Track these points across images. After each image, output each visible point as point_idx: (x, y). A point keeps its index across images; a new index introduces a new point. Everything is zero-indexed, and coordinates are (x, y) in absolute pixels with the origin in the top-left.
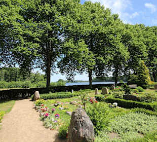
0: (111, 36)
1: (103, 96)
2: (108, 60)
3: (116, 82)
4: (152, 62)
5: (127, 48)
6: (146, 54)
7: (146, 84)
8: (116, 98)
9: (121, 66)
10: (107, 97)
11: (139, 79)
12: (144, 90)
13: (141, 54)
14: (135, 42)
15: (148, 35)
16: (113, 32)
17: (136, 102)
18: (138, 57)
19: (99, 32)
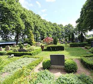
0: (14, 12)
1: (6, 51)
2: (12, 28)
3: (17, 43)
4: (36, 32)
5: (24, 23)
6: (33, 28)
7: (32, 43)
8: (14, 51)
9: (20, 32)
10: (8, 52)
11: (29, 41)
12: (31, 46)
13: (31, 27)
14: (28, 20)
15: (35, 18)
16: (15, 10)
17: (25, 52)
18: (30, 29)
19: (4, 6)
